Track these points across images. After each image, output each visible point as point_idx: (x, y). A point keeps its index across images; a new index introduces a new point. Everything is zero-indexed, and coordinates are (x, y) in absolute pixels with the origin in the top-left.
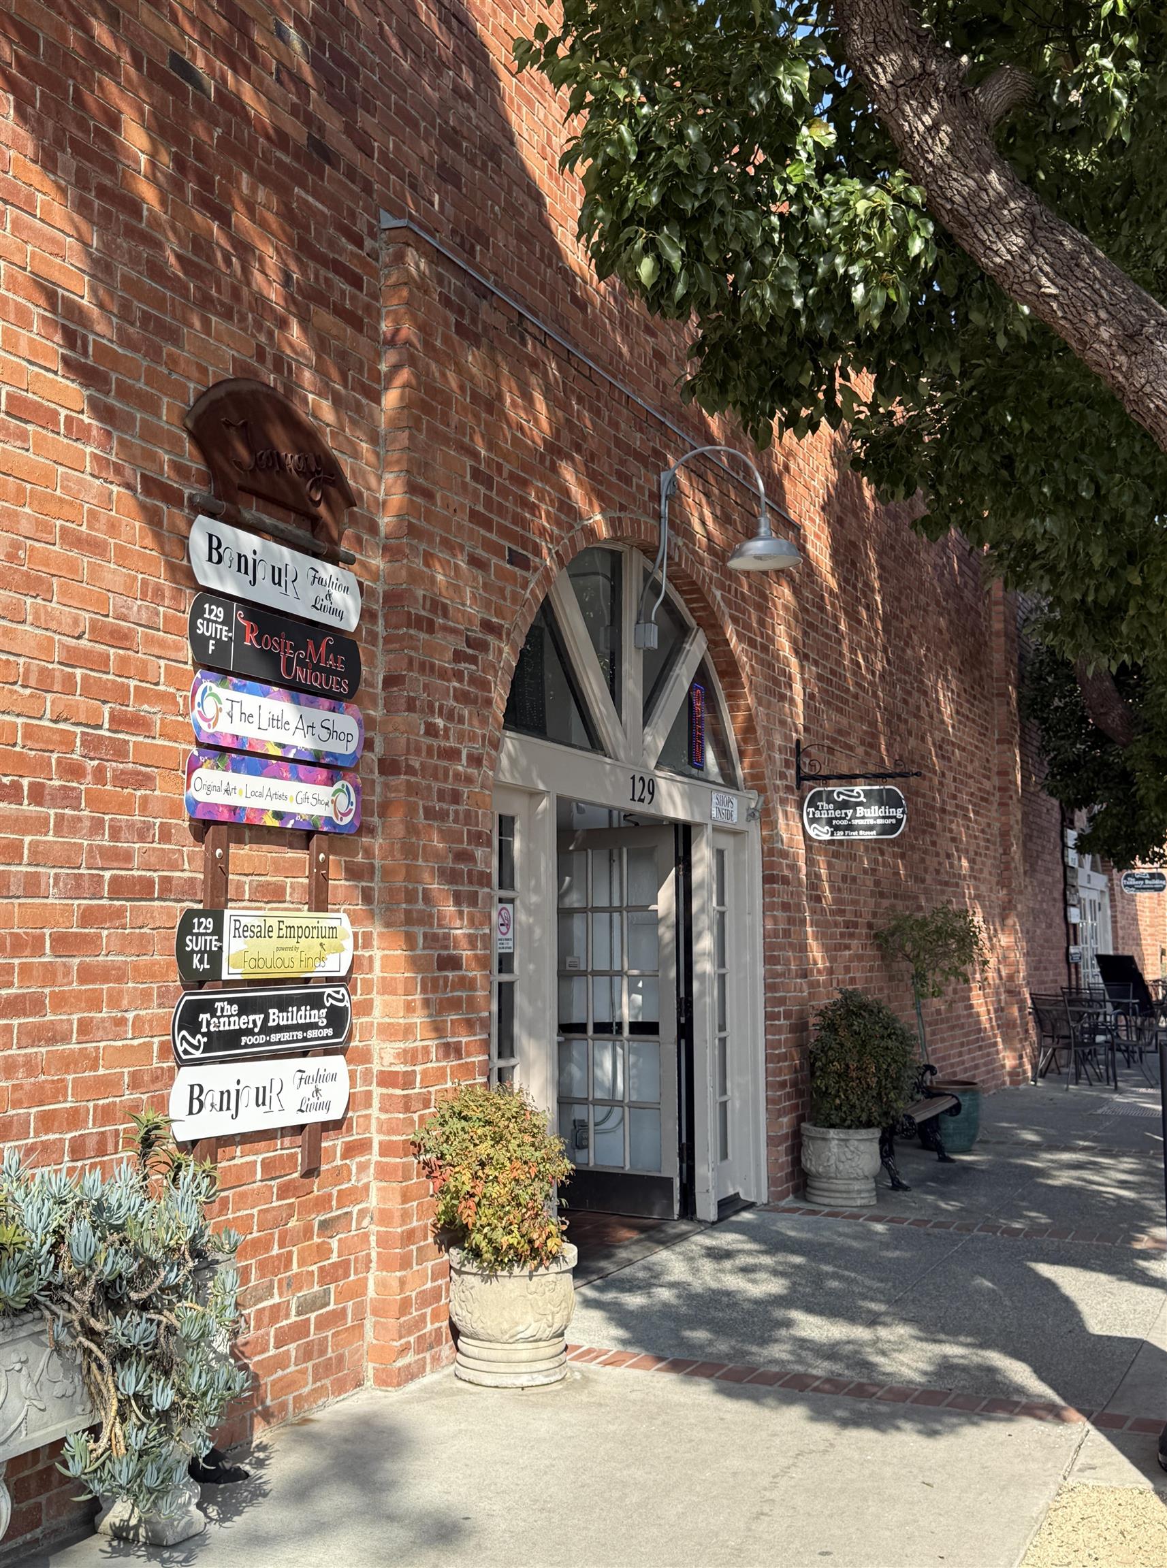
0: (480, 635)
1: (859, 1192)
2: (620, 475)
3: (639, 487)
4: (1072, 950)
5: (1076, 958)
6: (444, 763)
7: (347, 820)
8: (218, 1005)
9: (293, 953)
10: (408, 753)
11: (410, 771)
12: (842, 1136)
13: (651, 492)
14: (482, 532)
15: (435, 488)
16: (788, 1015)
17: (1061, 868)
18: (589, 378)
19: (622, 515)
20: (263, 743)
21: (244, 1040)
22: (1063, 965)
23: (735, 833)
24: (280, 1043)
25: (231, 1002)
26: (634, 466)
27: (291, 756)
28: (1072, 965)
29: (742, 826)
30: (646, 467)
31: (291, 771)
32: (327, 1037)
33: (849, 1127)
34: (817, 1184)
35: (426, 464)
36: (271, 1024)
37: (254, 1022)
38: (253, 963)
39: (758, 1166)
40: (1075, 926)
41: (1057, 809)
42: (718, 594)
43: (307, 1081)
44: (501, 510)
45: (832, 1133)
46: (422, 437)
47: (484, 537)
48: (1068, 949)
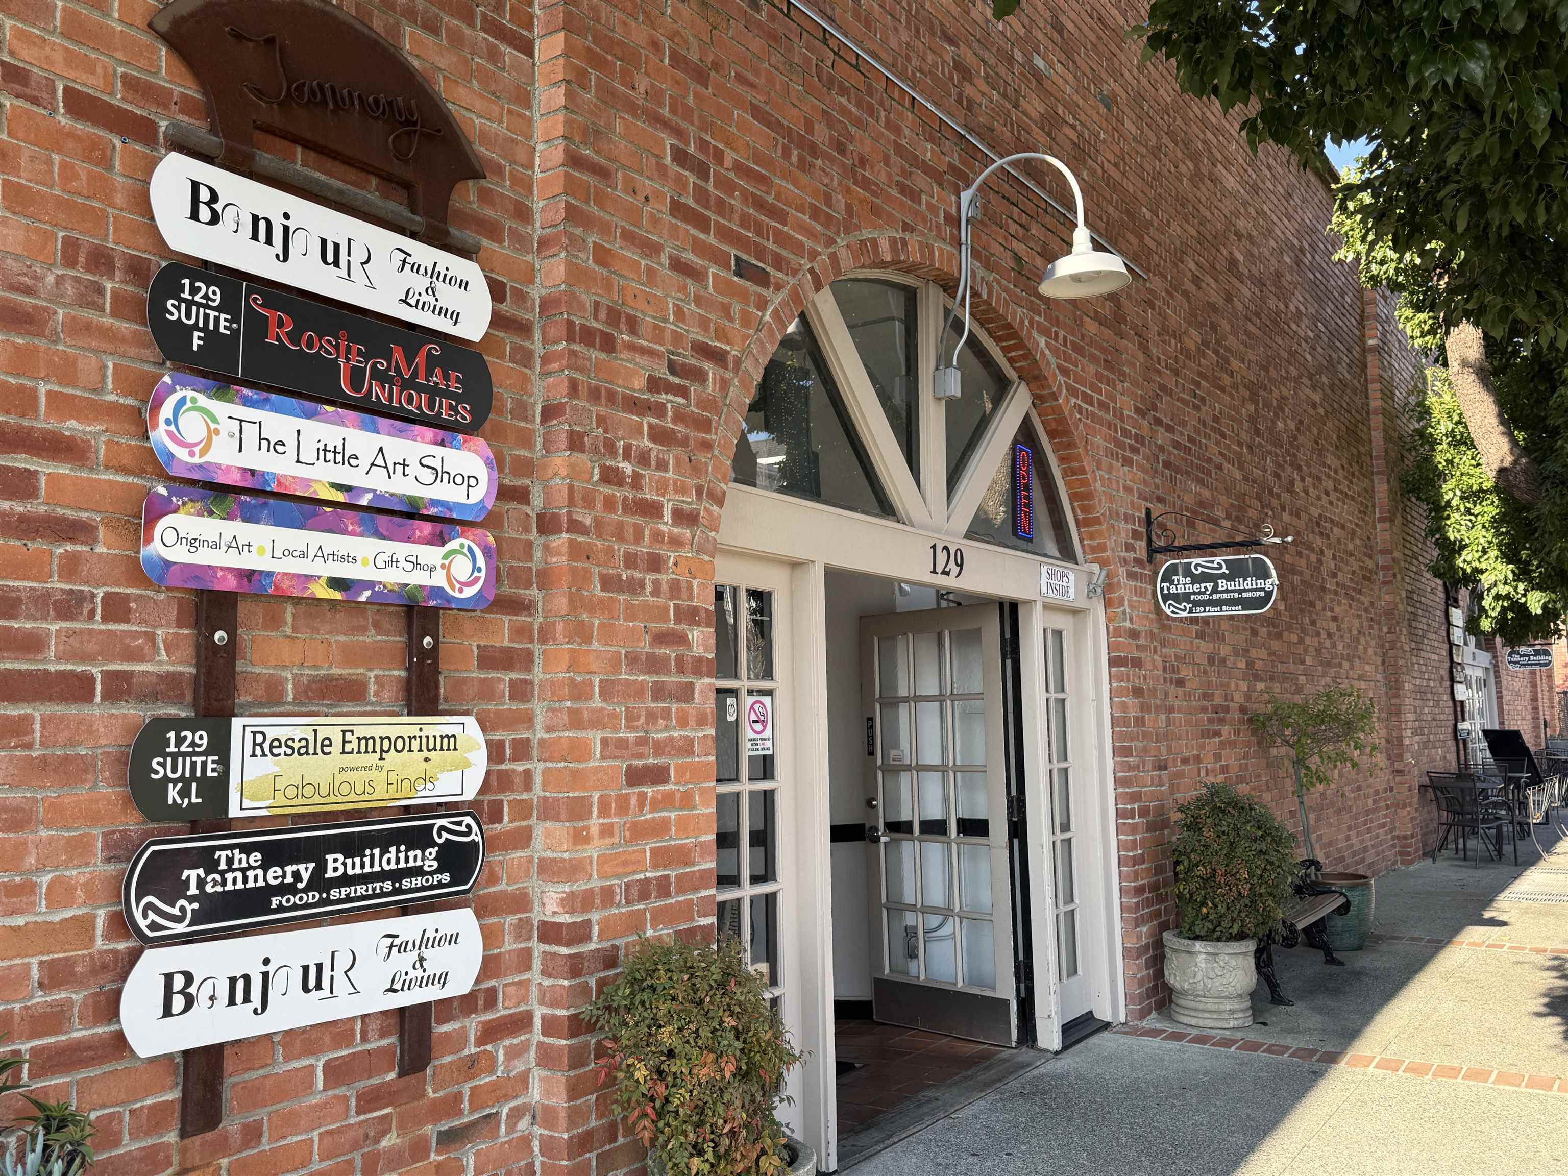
0: (693, 362)
1: (1232, 1012)
2: (903, 189)
3: (931, 208)
4: (1460, 726)
5: (1464, 735)
6: (638, 520)
7: (469, 592)
8: (222, 855)
9: (373, 775)
10: (571, 502)
11: (575, 526)
12: (1210, 950)
13: (948, 216)
14: (693, 231)
15: (613, 166)
16: (1143, 812)
17: (1446, 646)
18: (856, 67)
19: (907, 236)
20: (307, 483)
21: (275, 901)
22: (1451, 743)
23: (1075, 612)
24: (348, 899)
25: (247, 849)
26: (921, 180)
27: (364, 501)
28: (1460, 741)
29: (1082, 604)
30: (940, 184)
31: (361, 523)
32: (440, 885)
33: (1219, 939)
34: (1182, 1002)
35: (597, 132)
36: (330, 874)
37: (297, 876)
38: (291, 792)
39: (1113, 982)
40: (1462, 702)
41: (1441, 588)
42: (1042, 342)
43: (403, 948)
44: (721, 207)
45: (1199, 946)
46: (590, 96)
47: (695, 238)
48: (1455, 726)
